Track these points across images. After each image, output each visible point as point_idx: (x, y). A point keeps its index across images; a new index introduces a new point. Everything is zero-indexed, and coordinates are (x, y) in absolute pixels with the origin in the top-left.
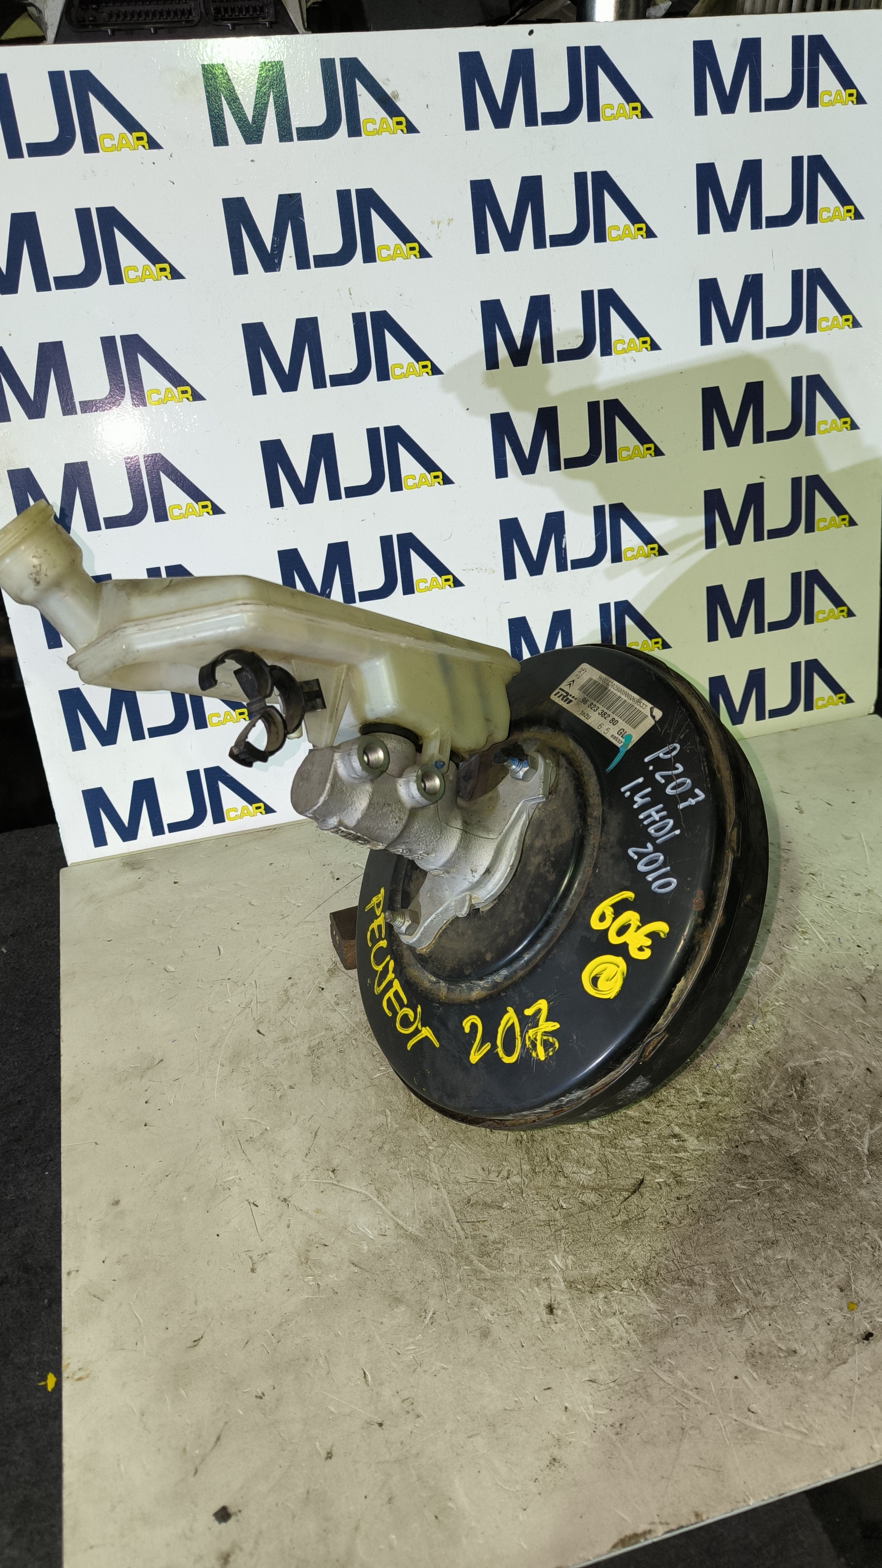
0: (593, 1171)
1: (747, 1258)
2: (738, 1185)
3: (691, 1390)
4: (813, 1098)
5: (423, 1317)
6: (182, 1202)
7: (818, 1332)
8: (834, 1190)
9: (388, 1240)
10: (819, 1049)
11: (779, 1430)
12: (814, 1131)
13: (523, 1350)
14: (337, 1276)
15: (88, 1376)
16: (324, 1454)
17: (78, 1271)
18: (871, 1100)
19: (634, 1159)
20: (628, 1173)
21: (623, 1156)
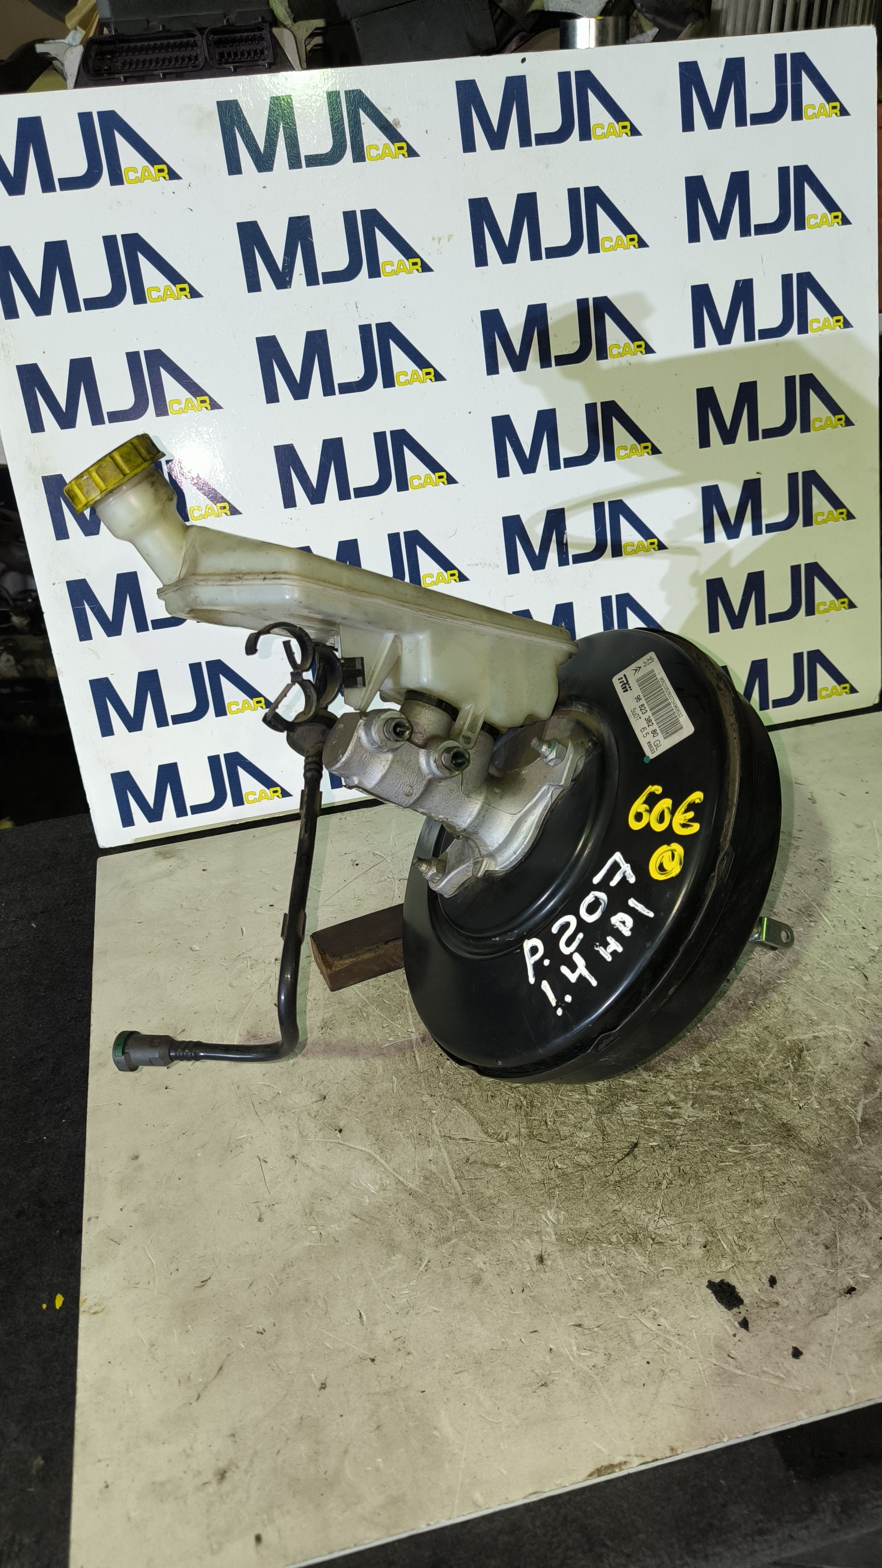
0: (589, 1134)
1: (736, 1216)
2: (730, 1150)
3: (673, 1336)
4: (810, 1069)
5: (418, 1265)
6: (197, 1157)
7: (801, 1287)
8: (826, 1155)
9: (389, 1194)
10: (818, 1024)
11: (757, 1375)
12: (809, 1100)
13: (513, 1296)
14: (338, 1226)
15: (103, 1310)
16: (319, 1385)
17: (97, 1217)
18: (867, 1072)
19: (629, 1124)
20: (623, 1137)
21: (619, 1121)
